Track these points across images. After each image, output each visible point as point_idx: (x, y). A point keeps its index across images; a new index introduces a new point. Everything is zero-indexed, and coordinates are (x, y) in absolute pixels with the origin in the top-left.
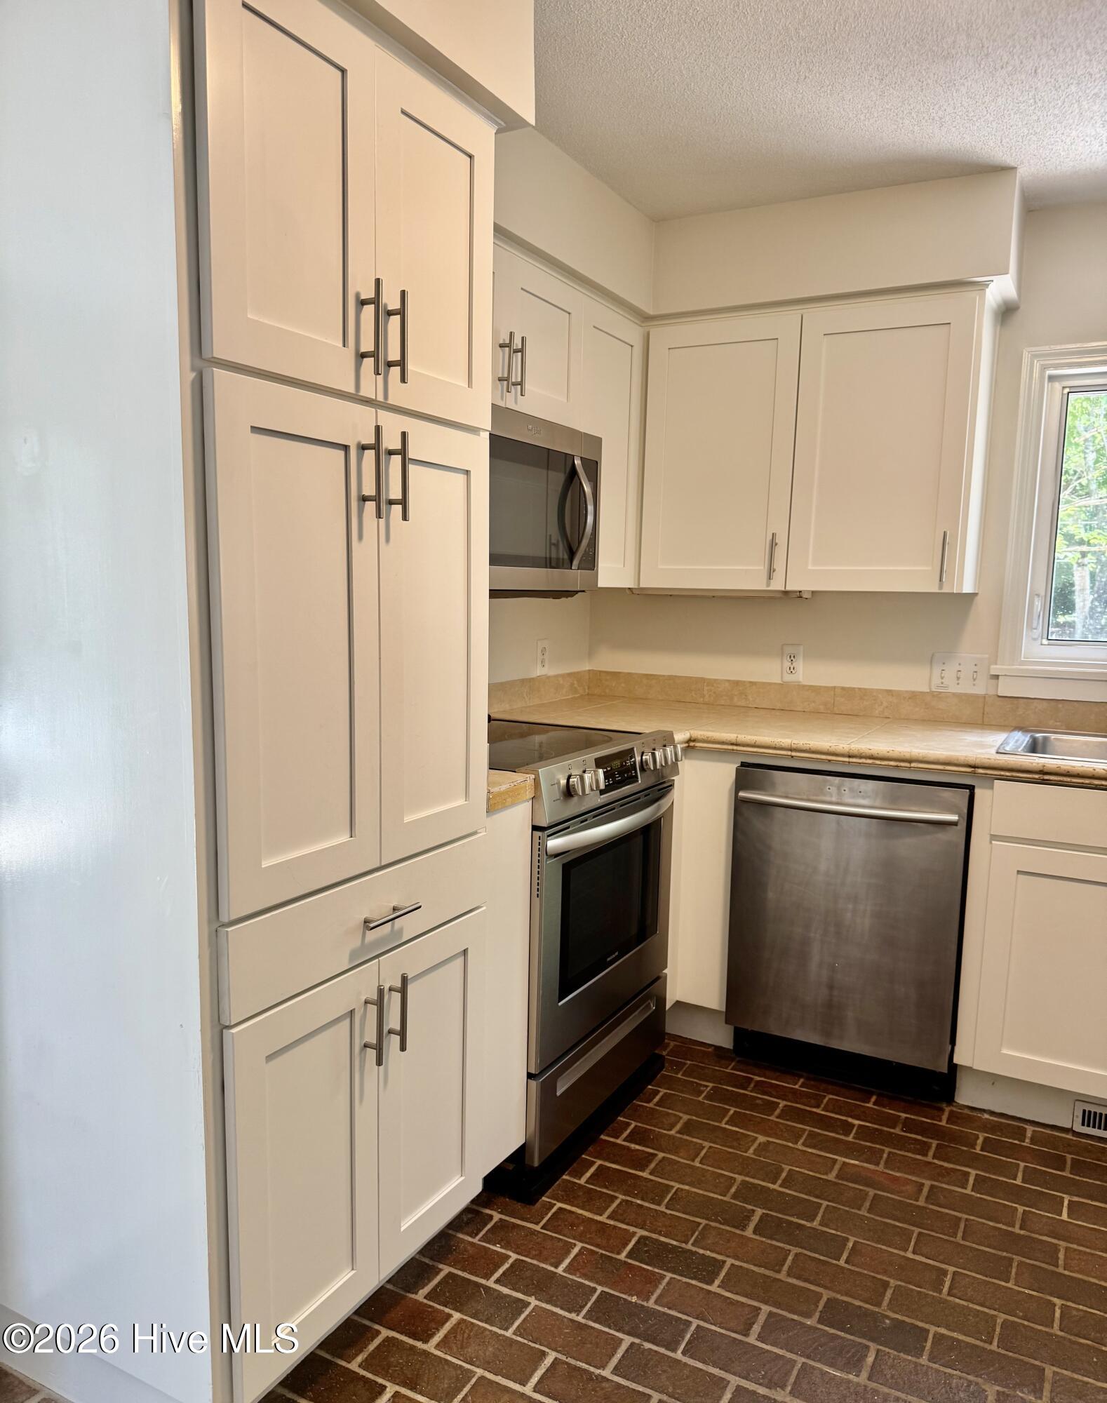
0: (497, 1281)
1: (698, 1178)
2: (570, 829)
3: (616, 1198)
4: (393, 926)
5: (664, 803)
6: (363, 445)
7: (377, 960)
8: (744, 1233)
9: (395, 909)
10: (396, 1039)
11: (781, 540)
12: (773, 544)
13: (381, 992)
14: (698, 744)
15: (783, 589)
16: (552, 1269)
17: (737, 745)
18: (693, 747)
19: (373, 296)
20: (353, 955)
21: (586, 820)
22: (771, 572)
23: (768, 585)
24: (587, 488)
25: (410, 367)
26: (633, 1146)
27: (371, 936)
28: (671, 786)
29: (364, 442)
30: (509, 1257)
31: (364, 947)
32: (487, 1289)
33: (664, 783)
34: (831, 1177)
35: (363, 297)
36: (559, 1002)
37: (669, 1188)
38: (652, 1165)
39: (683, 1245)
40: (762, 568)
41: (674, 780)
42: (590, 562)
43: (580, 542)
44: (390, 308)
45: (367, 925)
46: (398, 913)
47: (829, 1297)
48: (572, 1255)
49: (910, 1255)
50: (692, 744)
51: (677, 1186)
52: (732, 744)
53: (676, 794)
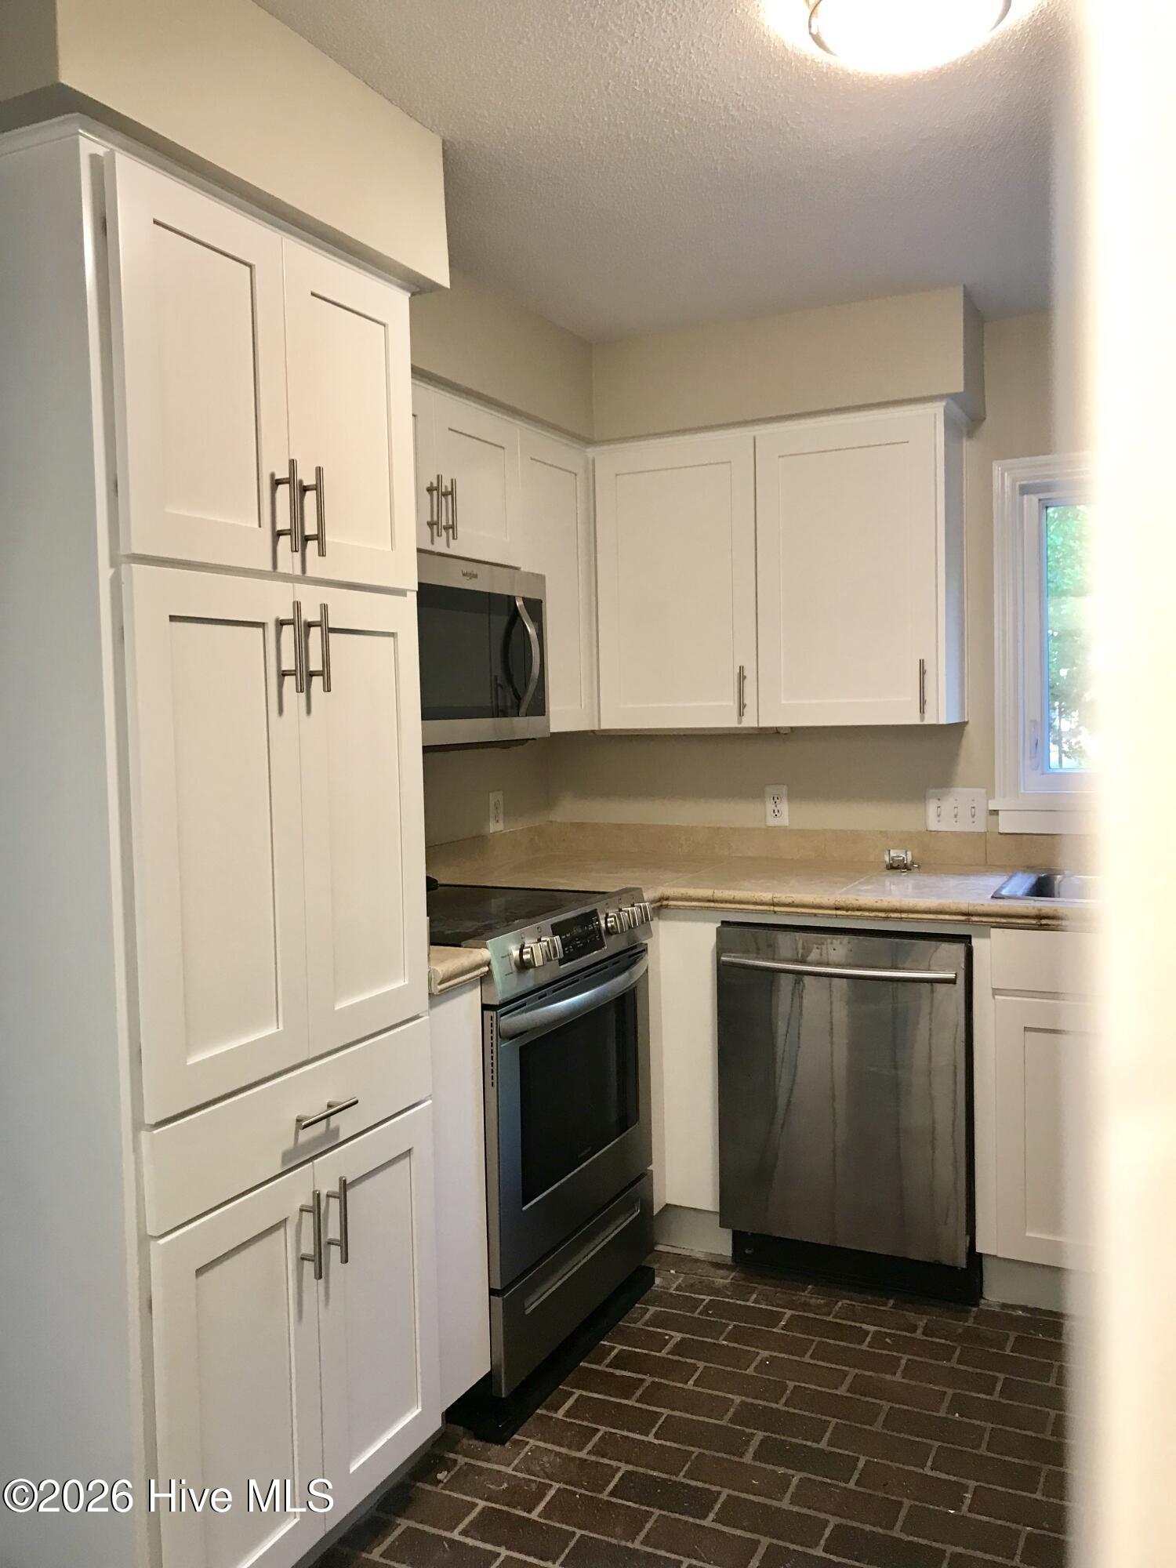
0: (464, 1533)
1: (690, 1402)
2: (527, 1006)
3: (598, 1430)
4: (328, 1125)
5: (637, 971)
6: (281, 620)
7: (311, 1163)
8: (742, 1460)
9: (330, 1106)
10: (335, 1251)
11: (749, 673)
12: (742, 678)
13: (317, 1197)
14: (672, 903)
15: (756, 726)
16: (525, 1514)
17: (713, 901)
18: (667, 906)
19: (288, 476)
20: (286, 1157)
21: (545, 995)
22: (742, 706)
23: (740, 722)
24: (531, 630)
25: (328, 538)
26: (618, 1372)
27: (306, 1135)
28: (644, 950)
29: (282, 618)
30: (475, 1505)
31: (297, 1149)
32: (452, 1542)
33: (635, 947)
34: (842, 1391)
35: (277, 477)
36: (524, 1206)
37: (659, 1415)
38: (639, 1392)
39: (673, 1478)
40: (732, 704)
41: (646, 944)
42: (539, 708)
43: (526, 685)
44: (305, 483)
45: (302, 1124)
46: (335, 1110)
47: (836, 1523)
48: (548, 1498)
49: (928, 1471)
50: (665, 903)
51: (666, 1412)
52: (709, 901)
53: (649, 959)
